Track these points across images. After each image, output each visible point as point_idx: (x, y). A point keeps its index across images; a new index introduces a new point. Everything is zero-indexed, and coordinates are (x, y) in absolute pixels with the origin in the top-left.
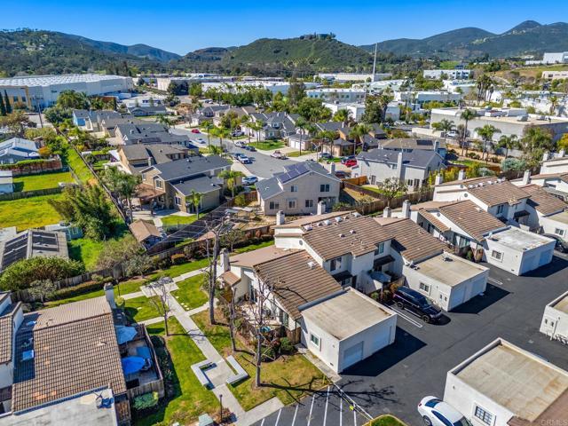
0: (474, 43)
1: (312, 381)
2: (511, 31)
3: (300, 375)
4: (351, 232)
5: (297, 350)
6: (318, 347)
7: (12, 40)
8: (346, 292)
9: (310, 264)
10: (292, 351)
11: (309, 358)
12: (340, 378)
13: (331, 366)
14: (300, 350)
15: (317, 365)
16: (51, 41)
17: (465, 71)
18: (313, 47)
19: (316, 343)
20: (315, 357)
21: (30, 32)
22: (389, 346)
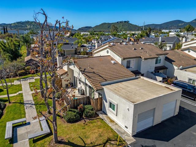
0: (179, 25)
1: (107, 142)
2: (193, 21)
3: (97, 135)
4: (140, 48)
5: (98, 116)
6: (115, 112)
7: (23, 24)
8: (137, 78)
9: (113, 62)
10: (93, 116)
11: (108, 121)
12: (133, 140)
13: (125, 129)
14: (101, 116)
15: (114, 128)
16: (35, 25)
17: (178, 30)
18: (121, 25)
19: (114, 109)
20: (112, 121)
21: (29, 22)
22: (174, 117)
